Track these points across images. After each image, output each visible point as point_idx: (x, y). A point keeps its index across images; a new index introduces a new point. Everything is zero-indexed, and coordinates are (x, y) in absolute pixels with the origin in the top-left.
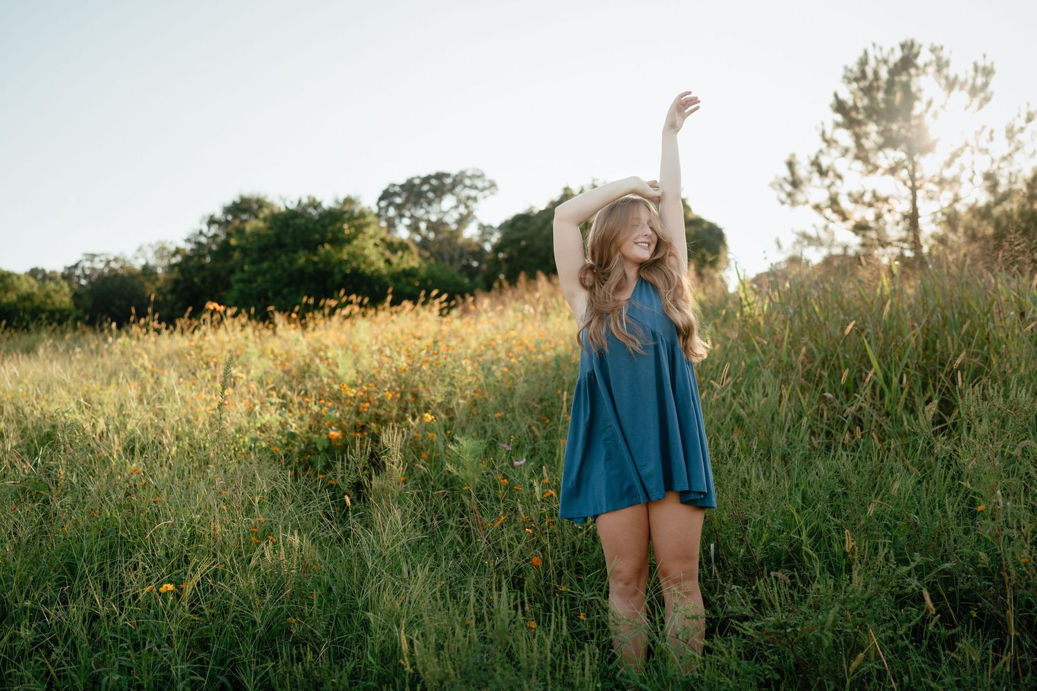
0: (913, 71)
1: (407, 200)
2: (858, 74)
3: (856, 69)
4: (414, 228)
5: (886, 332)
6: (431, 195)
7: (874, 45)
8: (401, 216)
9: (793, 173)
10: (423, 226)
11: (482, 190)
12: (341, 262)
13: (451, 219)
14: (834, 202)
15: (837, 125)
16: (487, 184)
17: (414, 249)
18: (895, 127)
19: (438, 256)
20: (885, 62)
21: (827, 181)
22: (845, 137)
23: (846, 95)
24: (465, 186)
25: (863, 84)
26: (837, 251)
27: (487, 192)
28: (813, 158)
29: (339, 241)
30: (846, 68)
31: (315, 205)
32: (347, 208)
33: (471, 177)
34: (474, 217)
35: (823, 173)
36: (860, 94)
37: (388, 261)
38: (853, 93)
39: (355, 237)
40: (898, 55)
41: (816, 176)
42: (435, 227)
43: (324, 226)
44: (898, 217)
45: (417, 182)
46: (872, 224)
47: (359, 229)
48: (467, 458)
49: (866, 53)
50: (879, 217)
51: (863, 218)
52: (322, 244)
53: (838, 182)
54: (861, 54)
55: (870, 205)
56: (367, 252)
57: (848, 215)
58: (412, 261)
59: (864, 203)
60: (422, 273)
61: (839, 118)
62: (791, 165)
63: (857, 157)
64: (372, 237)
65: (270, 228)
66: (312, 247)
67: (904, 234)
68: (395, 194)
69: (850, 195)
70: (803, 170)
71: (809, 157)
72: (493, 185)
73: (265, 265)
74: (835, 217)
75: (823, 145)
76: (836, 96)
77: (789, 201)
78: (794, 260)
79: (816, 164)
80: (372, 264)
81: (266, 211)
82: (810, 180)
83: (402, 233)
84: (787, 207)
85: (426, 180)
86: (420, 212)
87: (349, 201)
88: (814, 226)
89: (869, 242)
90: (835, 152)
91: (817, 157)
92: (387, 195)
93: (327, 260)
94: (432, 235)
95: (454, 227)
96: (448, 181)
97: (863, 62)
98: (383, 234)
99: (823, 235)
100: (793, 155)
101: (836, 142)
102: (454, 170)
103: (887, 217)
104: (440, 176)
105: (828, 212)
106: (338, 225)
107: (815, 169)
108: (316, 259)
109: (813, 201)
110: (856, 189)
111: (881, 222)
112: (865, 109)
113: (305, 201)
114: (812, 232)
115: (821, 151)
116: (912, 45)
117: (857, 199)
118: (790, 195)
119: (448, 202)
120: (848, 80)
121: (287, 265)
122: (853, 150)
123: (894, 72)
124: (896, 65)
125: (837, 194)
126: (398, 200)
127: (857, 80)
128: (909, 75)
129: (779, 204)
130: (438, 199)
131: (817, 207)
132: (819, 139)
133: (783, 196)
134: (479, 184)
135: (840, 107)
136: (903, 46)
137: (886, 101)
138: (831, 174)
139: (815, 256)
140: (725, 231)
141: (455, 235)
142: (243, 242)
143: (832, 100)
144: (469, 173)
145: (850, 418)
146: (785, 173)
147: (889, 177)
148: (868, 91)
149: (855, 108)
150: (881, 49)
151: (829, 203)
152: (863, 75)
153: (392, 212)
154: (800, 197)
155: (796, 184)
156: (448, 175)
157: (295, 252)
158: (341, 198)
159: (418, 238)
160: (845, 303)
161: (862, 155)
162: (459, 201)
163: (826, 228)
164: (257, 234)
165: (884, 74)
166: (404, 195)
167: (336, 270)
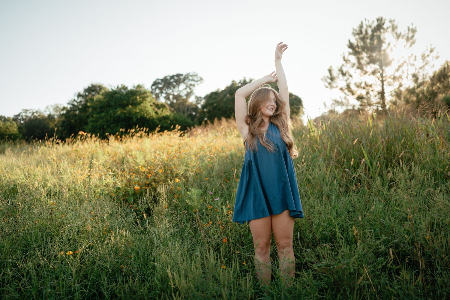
0: (382, 30)
1: (164, 86)
2: (359, 32)
3: (358, 29)
4: (167, 98)
5: (371, 143)
6: (174, 83)
7: (365, 19)
8: (162, 93)
9: (331, 74)
10: (171, 97)
11: (197, 81)
12: (136, 113)
13: (183, 94)
14: (348, 87)
15: (350, 54)
16: (199, 79)
17: (168, 107)
18: (374, 55)
19: (178, 110)
20: (370, 26)
21: (346, 78)
22: (353, 59)
23: (354, 41)
24: (189, 80)
25: (361, 36)
26: (350, 108)
27: (199, 82)
28: (339, 68)
29: (135, 104)
30: (353, 29)
31: (125, 88)
32: (138, 89)
33: (192, 76)
34: (194, 93)
35: (344, 74)
36: (360, 40)
37: (156, 113)
38: (356, 40)
39: (142, 102)
40: (376, 23)
41: (341, 75)
42: (177, 97)
43: (128, 98)
44: (376, 93)
45: (168, 78)
46: (365, 96)
47: (144, 99)
48: (195, 197)
49: (362, 23)
50: (368, 93)
51: (361, 94)
52: (128, 105)
53: (350, 78)
54: (360, 23)
55: (364, 88)
56: (147, 109)
57: (354, 93)
58: (167, 112)
59: (361, 87)
60: (171, 118)
61: (351, 50)
62: (330, 71)
63: (358, 68)
64: (149, 102)
65: (105, 98)
66: (124, 106)
67: (378, 100)
68: (159, 83)
69: (355, 84)
70: (335, 73)
71: (338, 67)
72: (201, 79)
73: (103, 114)
74: (349, 93)
75: (344, 62)
76: (349, 41)
77: (329, 86)
78: (332, 112)
79: (341, 70)
80: (150, 114)
81: (103, 91)
82: (338, 77)
83: (162, 100)
84: (328, 89)
85: (172, 77)
86: (170, 91)
87: (139, 86)
88: (340, 97)
89: (363, 104)
90: (349, 65)
91: (341, 67)
92: (155, 84)
93: (130, 113)
94: (175, 101)
95: (185, 97)
96: (182, 77)
97: (361, 27)
98: (154, 101)
99: (344, 101)
100: (331, 67)
101: (349, 61)
102: (184, 73)
103: (371, 93)
104: (178, 75)
105: (346, 91)
106: (135, 97)
107: (340, 72)
108: (125, 112)
109: (340, 86)
110: (358, 81)
111: (369, 96)
112: (362, 47)
113: (120, 86)
114: (339, 100)
115: (343, 65)
116: (382, 19)
117: (358, 86)
118: (330, 84)
119: (182, 86)
120: (354, 34)
121: (112, 114)
122: (357, 65)
123: (374, 31)
124: (375, 28)
125: (350, 83)
126: (160, 86)
127: (358, 34)
128: (380, 32)
129: (325, 87)
130: (177, 86)
131: (341, 89)
132: (342, 60)
133: (327, 84)
134: (196, 79)
135: (351, 46)
136: (378, 20)
137: (370, 44)
138: (347, 75)
139: (340, 110)
140: (302, 99)
141: (185, 101)
142: (93, 105)
143: (348, 43)
144: (191, 74)
145: (355, 179)
146: (328, 74)
147: (372, 76)
148: (363, 39)
149: (358, 46)
150: (368, 21)
151: (346, 87)
152: (361, 32)
153: (158, 91)
154: (334, 85)
155: (332, 79)
156: (182, 75)
157: (116, 109)
158: (136, 85)
159: (169, 102)
160: (353, 131)
161: (360, 67)
162: (187, 86)
163: (345, 98)
164: (99, 101)
165: (370, 32)
166: (163, 84)
167: (134, 117)
